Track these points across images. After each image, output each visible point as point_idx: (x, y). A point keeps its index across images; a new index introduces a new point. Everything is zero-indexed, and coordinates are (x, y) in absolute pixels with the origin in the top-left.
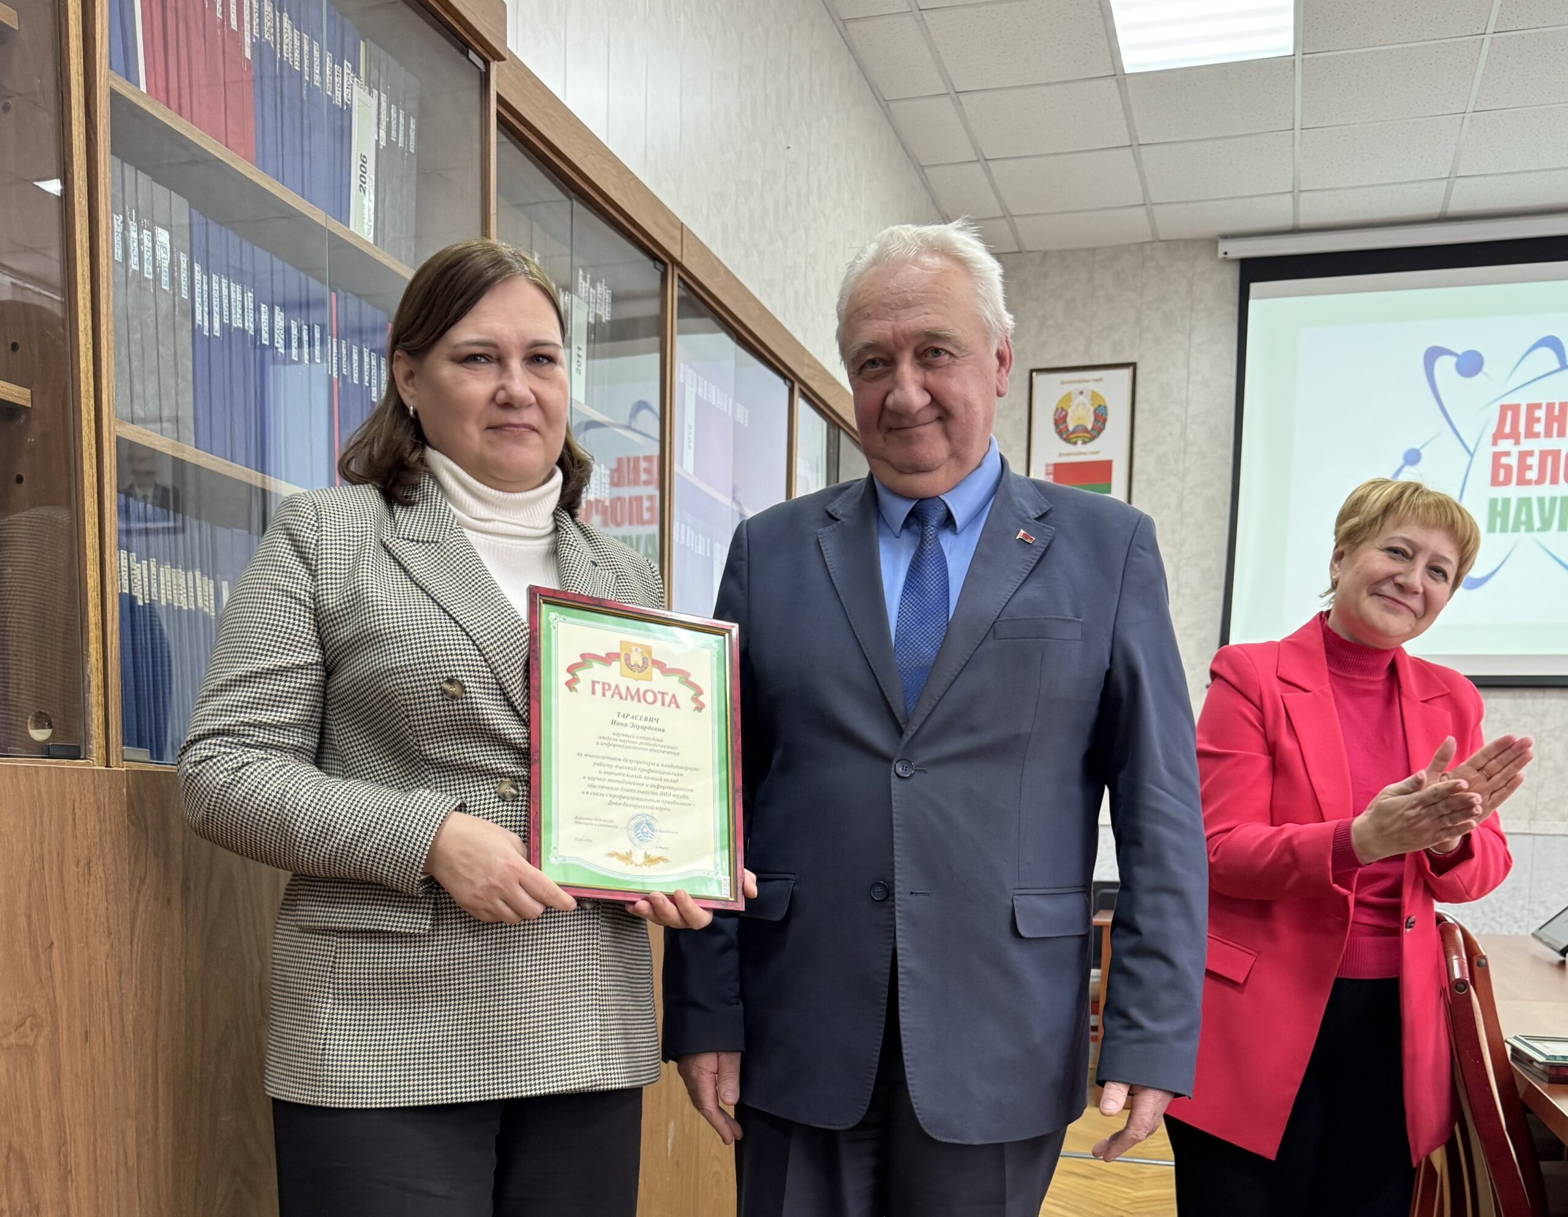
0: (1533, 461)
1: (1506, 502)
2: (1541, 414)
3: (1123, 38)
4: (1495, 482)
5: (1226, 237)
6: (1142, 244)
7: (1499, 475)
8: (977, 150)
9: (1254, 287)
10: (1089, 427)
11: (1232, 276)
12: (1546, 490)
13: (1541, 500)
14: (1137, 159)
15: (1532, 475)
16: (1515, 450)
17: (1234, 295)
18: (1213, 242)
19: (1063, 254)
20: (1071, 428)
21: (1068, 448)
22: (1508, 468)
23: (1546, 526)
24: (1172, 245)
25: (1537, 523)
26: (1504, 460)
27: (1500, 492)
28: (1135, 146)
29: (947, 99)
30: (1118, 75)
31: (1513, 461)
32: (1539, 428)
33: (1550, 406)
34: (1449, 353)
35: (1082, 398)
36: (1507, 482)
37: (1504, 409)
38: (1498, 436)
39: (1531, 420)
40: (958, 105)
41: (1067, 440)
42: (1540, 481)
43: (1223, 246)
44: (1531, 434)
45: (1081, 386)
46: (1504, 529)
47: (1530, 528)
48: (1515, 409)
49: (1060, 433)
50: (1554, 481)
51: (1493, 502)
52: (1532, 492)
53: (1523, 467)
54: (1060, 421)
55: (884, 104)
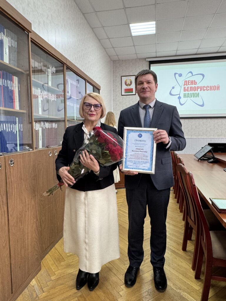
0: (189, 88)
1: (186, 94)
2: (190, 82)
3: (132, 31)
4: (184, 91)
5: (147, 58)
6: (136, 59)
7: (185, 90)
8: (112, 46)
9: (151, 65)
10: (130, 84)
11: (148, 63)
12: (191, 92)
13: (190, 93)
14: (135, 47)
15: (189, 90)
16: (187, 87)
17: (148, 66)
18: (145, 59)
19: (125, 60)
20: (127, 84)
21: (127, 87)
22: (186, 89)
23: (191, 97)
24: (140, 59)
25: (190, 97)
26: (185, 88)
27: (185, 92)
28: (134, 46)
29: (108, 39)
30: (131, 36)
31: (186, 88)
32: (190, 84)
33: (191, 81)
34: (177, 74)
35: (128, 80)
36: (186, 91)
37: (185, 81)
38: (184, 85)
39: (189, 83)
40: (110, 40)
41: (127, 86)
42: (190, 91)
43: (147, 59)
44: (189, 85)
45: (128, 78)
46: (186, 97)
47: (189, 97)
48: (187, 81)
49: (126, 85)
50: (192, 91)
51: (184, 94)
52: (189, 92)
53: (188, 89)
54: (126, 83)
55: (99, 40)
